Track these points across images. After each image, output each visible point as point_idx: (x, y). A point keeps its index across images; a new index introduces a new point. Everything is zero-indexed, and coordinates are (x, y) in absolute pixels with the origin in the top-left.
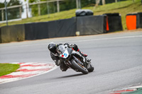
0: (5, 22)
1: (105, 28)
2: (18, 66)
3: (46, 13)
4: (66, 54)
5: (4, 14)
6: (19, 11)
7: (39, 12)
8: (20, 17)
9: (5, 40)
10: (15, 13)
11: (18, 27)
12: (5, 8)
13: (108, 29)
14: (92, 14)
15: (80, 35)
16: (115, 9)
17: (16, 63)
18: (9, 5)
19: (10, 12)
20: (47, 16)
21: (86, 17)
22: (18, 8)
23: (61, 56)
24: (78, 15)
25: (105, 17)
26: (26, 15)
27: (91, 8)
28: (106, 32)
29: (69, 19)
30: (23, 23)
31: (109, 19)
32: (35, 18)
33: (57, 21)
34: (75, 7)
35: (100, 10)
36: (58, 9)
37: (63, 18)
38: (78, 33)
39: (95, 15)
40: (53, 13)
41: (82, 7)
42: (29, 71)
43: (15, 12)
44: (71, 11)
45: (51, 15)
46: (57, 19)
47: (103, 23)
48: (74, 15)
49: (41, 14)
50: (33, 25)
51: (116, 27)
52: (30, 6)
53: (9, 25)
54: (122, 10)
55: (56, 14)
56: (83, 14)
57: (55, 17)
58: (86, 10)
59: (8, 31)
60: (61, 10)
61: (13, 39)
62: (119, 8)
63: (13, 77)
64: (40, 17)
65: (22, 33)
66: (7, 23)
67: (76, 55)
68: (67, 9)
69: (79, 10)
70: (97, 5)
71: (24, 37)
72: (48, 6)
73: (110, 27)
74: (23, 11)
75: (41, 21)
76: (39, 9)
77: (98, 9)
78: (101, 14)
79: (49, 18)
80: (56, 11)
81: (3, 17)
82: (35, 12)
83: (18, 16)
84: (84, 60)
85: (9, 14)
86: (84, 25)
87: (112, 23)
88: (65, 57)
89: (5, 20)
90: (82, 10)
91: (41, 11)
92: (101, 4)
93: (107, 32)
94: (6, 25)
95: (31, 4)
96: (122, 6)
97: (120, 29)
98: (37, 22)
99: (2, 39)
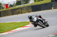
0: (23, 5)
3: (40, 1)
8: (29, 3)
9: (24, 12)
10: (27, 1)
11: (28, 7)
15: (54, 9)
23: (33, 20)
24: (52, 1)
30: (31, 5)
33: (44, 4)
46: (44, 3)
53: (25, 6)
57: (43, 2)
59: (25, 9)
61: (27, 12)
63: (27, 27)
65: (30, 9)
79: (41, 3)
84: (44, 22)
88: (35, 21)
94: (23, 6)
98: (36, 4)
99: (22, 12)
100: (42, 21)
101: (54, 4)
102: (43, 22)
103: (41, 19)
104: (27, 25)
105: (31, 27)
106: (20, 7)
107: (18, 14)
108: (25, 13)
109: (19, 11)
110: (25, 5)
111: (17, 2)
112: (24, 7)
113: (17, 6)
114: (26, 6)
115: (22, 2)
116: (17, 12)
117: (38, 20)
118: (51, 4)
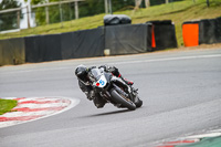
1: (149, 43)
2: (14, 103)
3: (58, 20)
4: (103, 81)
7: (47, 19)
8: (18, 27)
10: (11, 20)
11: (14, 41)
13: (154, 46)
14: (129, 21)
15: (111, 55)
16: (165, 14)
20: (59, 25)
21: (120, 26)
22: (15, 12)
24: (107, 23)
25: (150, 26)
26: (27, 24)
27: (128, 12)
28: (151, 50)
29: (94, 30)
30: (23, 36)
31: (155, 30)
32: (41, 28)
33: (75, 32)
34: (103, 11)
35: (141, 15)
36: (77, 13)
37: (84, 28)
38: (107, 52)
39: (133, 23)
40: (68, 20)
41: (113, 11)
42: (31, 110)
43: (10, 18)
44: (97, 17)
45: (65, 24)
46: (76, 29)
47: (146, 36)
48: (101, 24)
49: (51, 22)
50: (38, 38)
51: (167, 42)
52: (33, 10)
53: (1, 39)
55: (73, 22)
58: (120, 15)
60: (81, 16)
61: (7, 61)
63: (6, 119)
64: (48, 27)
67: (118, 83)
68: (91, 14)
69: (108, 16)
70: (136, 7)
71: (24, 58)
72: (61, 10)
73: (157, 43)
74: (22, 18)
75: (50, 33)
76: (47, 14)
77: (139, 14)
78: (144, 21)
79: (62, 28)
80: (74, 17)
82: (41, 19)
83: (14, 25)
84: (129, 90)
85: (1, 22)
86: (116, 39)
88: (101, 86)
90: (114, 16)
91: (50, 17)
92: (143, 6)
93: (153, 50)
95: (34, 6)
97: (173, 45)
101: (114, 36)
104: (7, 115)
118: (104, 35)
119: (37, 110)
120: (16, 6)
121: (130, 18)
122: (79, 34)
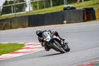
0: (14, 14)
1: (84, 18)
2: (23, 45)
3: (43, 8)
5: (13, 9)
6: (23, 6)
7: (38, 7)
9: (14, 27)
11: (23, 17)
12: (14, 4)
13: (86, 19)
14: (75, 8)
16: (91, 5)
17: (22, 43)
18: (16, 2)
19: (18, 7)
20: (43, 10)
21: (71, 10)
22: (23, 4)
23: (45, 39)
24: (65, 9)
25: (84, 10)
26: (29, 9)
27: (74, 4)
29: (59, 12)
30: (27, 15)
31: (86, 12)
32: (35, 11)
33: (51, 13)
34: (63, 4)
37: (55, 11)
38: (65, 22)
39: (77, 9)
40: (47, 7)
41: (68, 4)
42: (31, 48)
43: (21, 7)
44: (60, 6)
45: (46, 9)
46: (51, 12)
47: (82, 14)
48: (62, 9)
49: (40, 9)
50: (34, 16)
51: (92, 18)
52: (32, 3)
53: (17, 16)
54: (96, 6)
55: (50, 9)
56: (69, 8)
57: (49, 10)
58: (71, 5)
60: (53, 6)
61: (20, 26)
62: (94, 4)
64: (38, 11)
65: (26, 22)
66: (15, 15)
68: (58, 5)
69: (65, 6)
70: (78, 2)
72: (44, 3)
73: (87, 18)
74: (26, 6)
75: (40, 13)
76: (38, 5)
77: (79, 5)
78: (81, 8)
79: (45, 11)
80: (50, 6)
81: (12, 10)
82: (35, 7)
83: (23, 10)
85: (17, 8)
86: (69, 16)
87: (88, 15)
88: (48, 41)
89: (14, 12)
90: (68, 6)
91: (39, 6)
92: (81, 1)
93: (85, 21)
94: (14, 16)
95: (32, 1)
96: (95, 3)
97: (94, 19)
98: (37, 14)
99: (12, 26)
100: (60, 42)
101: (68, 15)
102: (61, 44)
103: (58, 38)
105: (25, 54)
106: (8, 17)
107: (4, 29)
108: (17, 28)
109: (6, 24)
110: (18, 13)
111: (4, 8)
112: (15, 18)
113: (3, 15)
114: (19, 16)
115: (12, 8)
116: (4, 25)
117: (54, 39)
118: (64, 14)
119: (33, 48)
120: (24, 1)
121: (75, 7)
122: (53, 14)
